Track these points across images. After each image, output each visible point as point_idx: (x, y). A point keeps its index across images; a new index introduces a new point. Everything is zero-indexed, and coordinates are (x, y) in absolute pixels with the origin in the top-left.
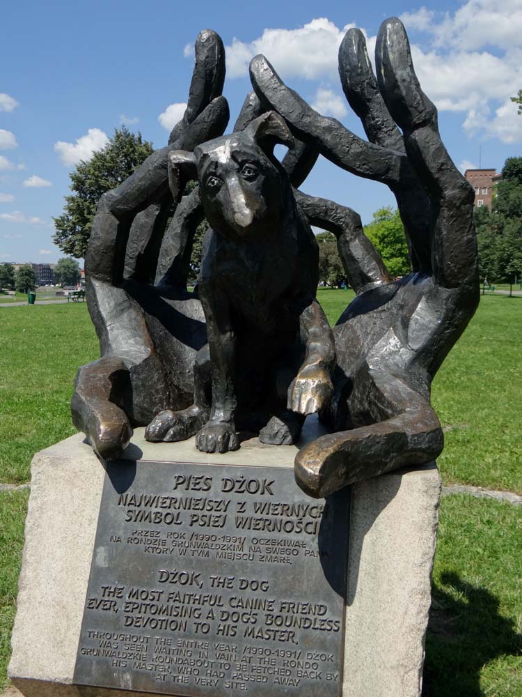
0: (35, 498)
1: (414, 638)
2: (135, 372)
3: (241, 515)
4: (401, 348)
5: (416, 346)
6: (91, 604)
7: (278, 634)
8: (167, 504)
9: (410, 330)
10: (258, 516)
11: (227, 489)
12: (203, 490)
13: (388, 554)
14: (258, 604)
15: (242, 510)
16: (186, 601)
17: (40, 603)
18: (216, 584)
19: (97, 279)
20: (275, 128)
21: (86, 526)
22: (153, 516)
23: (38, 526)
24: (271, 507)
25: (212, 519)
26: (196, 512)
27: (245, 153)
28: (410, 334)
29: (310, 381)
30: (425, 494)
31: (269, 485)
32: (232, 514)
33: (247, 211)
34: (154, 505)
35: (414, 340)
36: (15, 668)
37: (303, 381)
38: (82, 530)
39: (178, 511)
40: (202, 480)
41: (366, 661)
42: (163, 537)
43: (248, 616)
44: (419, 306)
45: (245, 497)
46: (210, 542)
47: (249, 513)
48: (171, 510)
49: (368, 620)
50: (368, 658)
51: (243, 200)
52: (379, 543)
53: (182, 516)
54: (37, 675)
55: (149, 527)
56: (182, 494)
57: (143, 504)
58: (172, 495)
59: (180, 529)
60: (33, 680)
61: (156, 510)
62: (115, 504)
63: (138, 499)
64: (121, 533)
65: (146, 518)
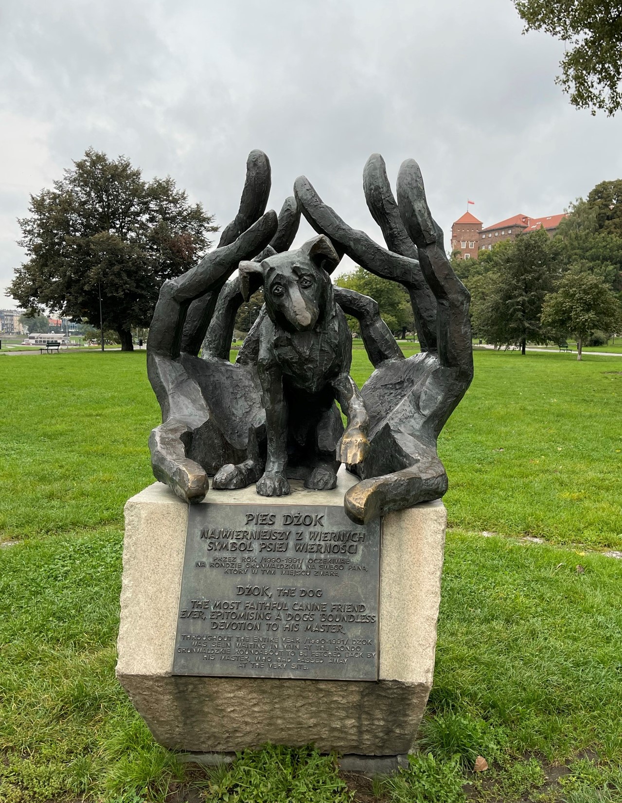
0: (130, 537)
1: (429, 625)
2: (196, 433)
3: (299, 542)
4: (415, 413)
5: (426, 412)
6: (183, 615)
7: (330, 628)
8: (241, 536)
9: (421, 400)
10: (313, 542)
11: (287, 523)
12: (269, 524)
13: (410, 567)
14: (314, 607)
15: (300, 538)
16: (259, 609)
17: (140, 617)
18: (282, 594)
19: (159, 355)
20: (325, 248)
21: (175, 555)
22: (230, 546)
23: (134, 558)
24: (323, 535)
25: (277, 546)
26: (265, 541)
27: (303, 269)
29: (354, 440)
30: (435, 522)
31: (320, 519)
32: (292, 542)
33: (307, 314)
34: (230, 537)
35: (425, 408)
36: (123, 668)
37: (348, 440)
38: (172, 559)
39: (249, 541)
40: (268, 517)
41: (395, 643)
42: (238, 561)
43: (307, 617)
44: (427, 381)
45: (302, 529)
46: (276, 563)
47: (306, 540)
48: (244, 541)
49: (396, 614)
50: (397, 641)
52: (403, 559)
53: (253, 545)
54: (143, 671)
55: (226, 554)
56: (252, 528)
57: (221, 537)
58: (244, 529)
59: (252, 554)
60: (137, 676)
61: (232, 541)
62: (199, 538)
63: (217, 533)
64: (204, 560)
65: (224, 548)
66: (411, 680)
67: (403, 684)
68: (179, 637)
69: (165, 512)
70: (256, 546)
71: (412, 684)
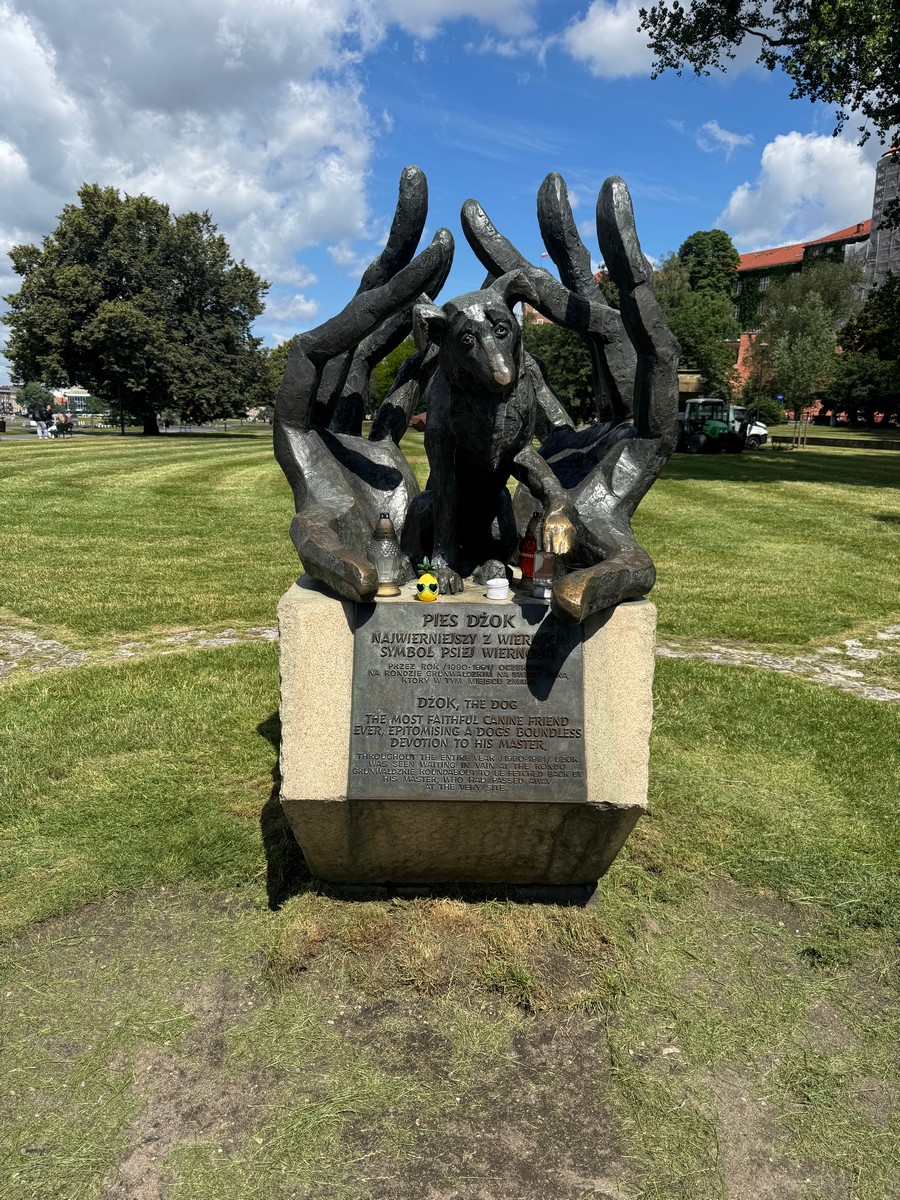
1: (642, 740)
2: (344, 521)
3: (487, 646)
4: (607, 495)
5: (620, 493)
6: (356, 732)
7: (528, 744)
8: (419, 640)
9: (614, 479)
10: (503, 646)
11: (472, 624)
12: (450, 626)
13: (617, 673)
14: (512, 721)
15: (488, 642)
16: (445, 721)
17: (306, 734)
18: (470, 705)
19: (290, 426)
20: (523, 287)
21: (342, 663)
22: (406, 651)
23: (294, 666)
24: (514, 638)
25: (462, 651)
26: (447, 646)
27: (499, 313)
28: (614, 482)
29: (559, 526)
30: (645, 622)
31: (509, 619)
32: (479, 645)
33: (506, 370)
34: (407, 641)
35: (618, 488)
36: (288, 792)
37: (552, 526)
38: (339, 667)
39: (429, 646)
40: (449, 618)
41: (604, 760)
42: (418, 668)
43: (502, 730)
44: (622, 455)
45: (489, 630)
46: (461, 671)
47: (495, 644)
48: (423, 645)
49: (604, 727)
50: (606, 758)
51: (502, 360)
53: (433, 650)
54: (312, 796)
55: (404, 661)
56: (431, 630)
57: (396, 640)
58: (423, 632)
59: (433, 661)
60: (307, 801)
61: (408, 646)
62: (369, 642)
63: (390, 637)
64: (378, 667)
65: (400, 653)
66: (624, 802)
67: (615, 806)
68: (354, 757)
69: (326, 613)
70: (437, 652)
71: (626, 805)
